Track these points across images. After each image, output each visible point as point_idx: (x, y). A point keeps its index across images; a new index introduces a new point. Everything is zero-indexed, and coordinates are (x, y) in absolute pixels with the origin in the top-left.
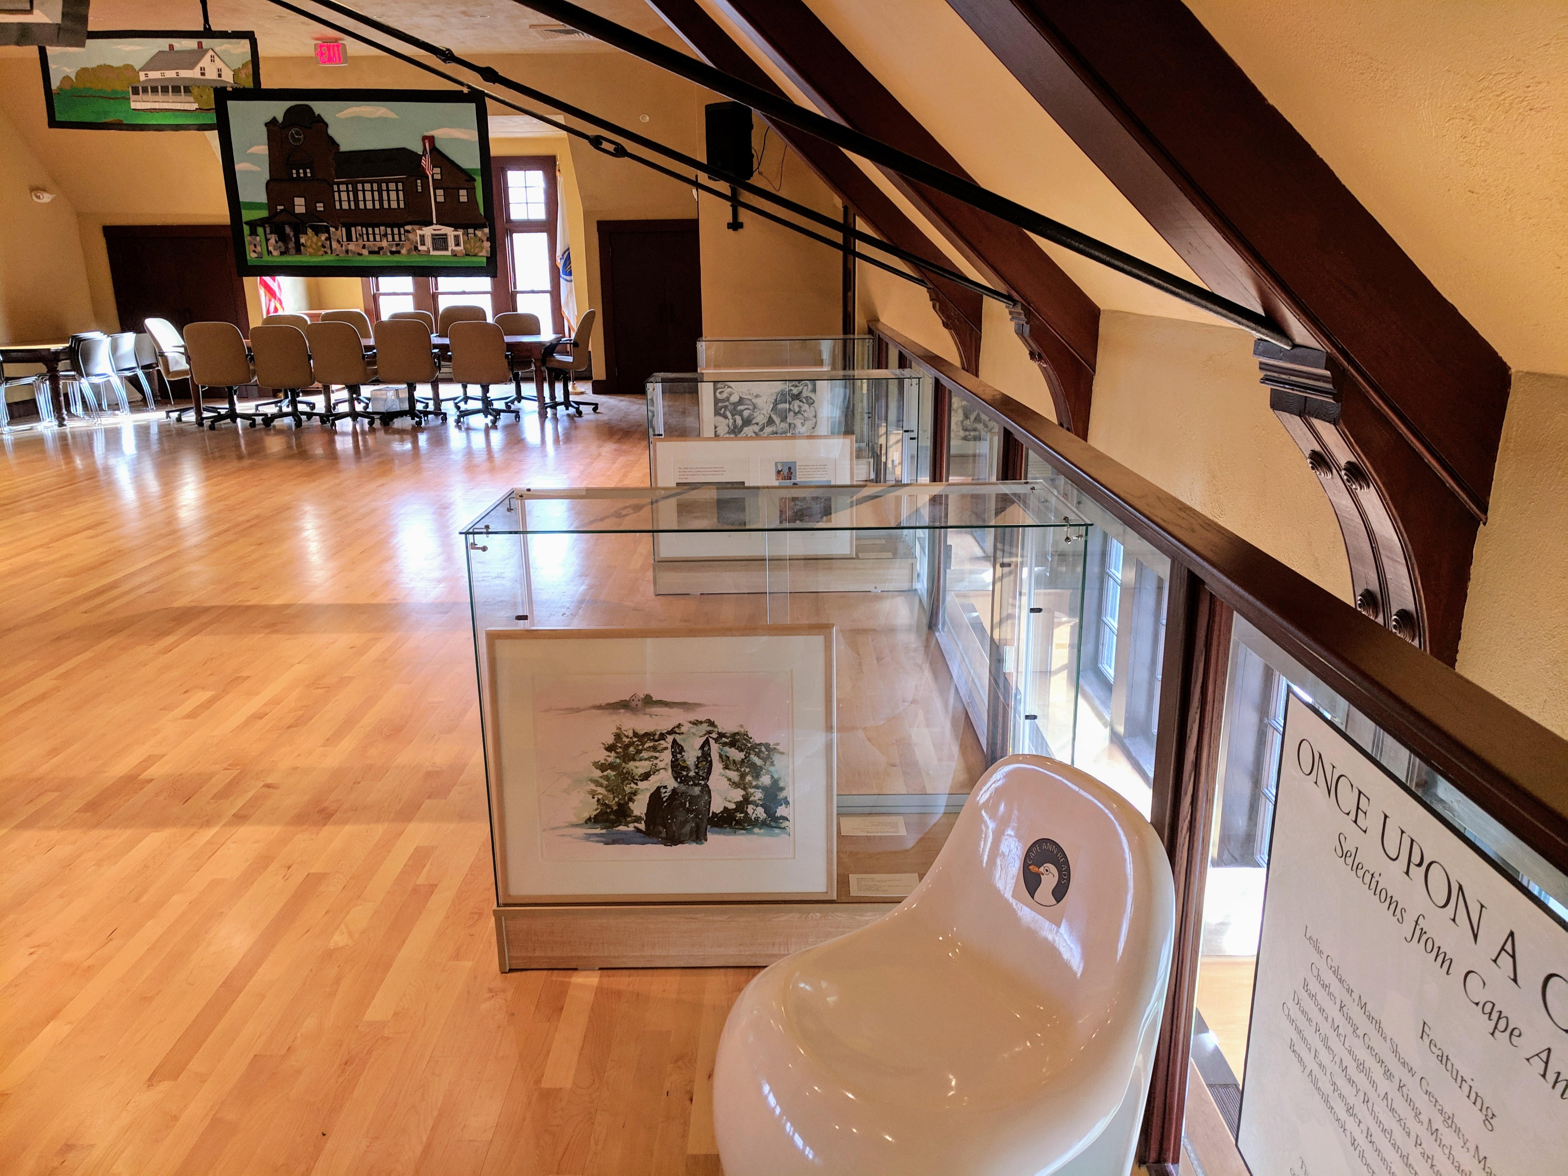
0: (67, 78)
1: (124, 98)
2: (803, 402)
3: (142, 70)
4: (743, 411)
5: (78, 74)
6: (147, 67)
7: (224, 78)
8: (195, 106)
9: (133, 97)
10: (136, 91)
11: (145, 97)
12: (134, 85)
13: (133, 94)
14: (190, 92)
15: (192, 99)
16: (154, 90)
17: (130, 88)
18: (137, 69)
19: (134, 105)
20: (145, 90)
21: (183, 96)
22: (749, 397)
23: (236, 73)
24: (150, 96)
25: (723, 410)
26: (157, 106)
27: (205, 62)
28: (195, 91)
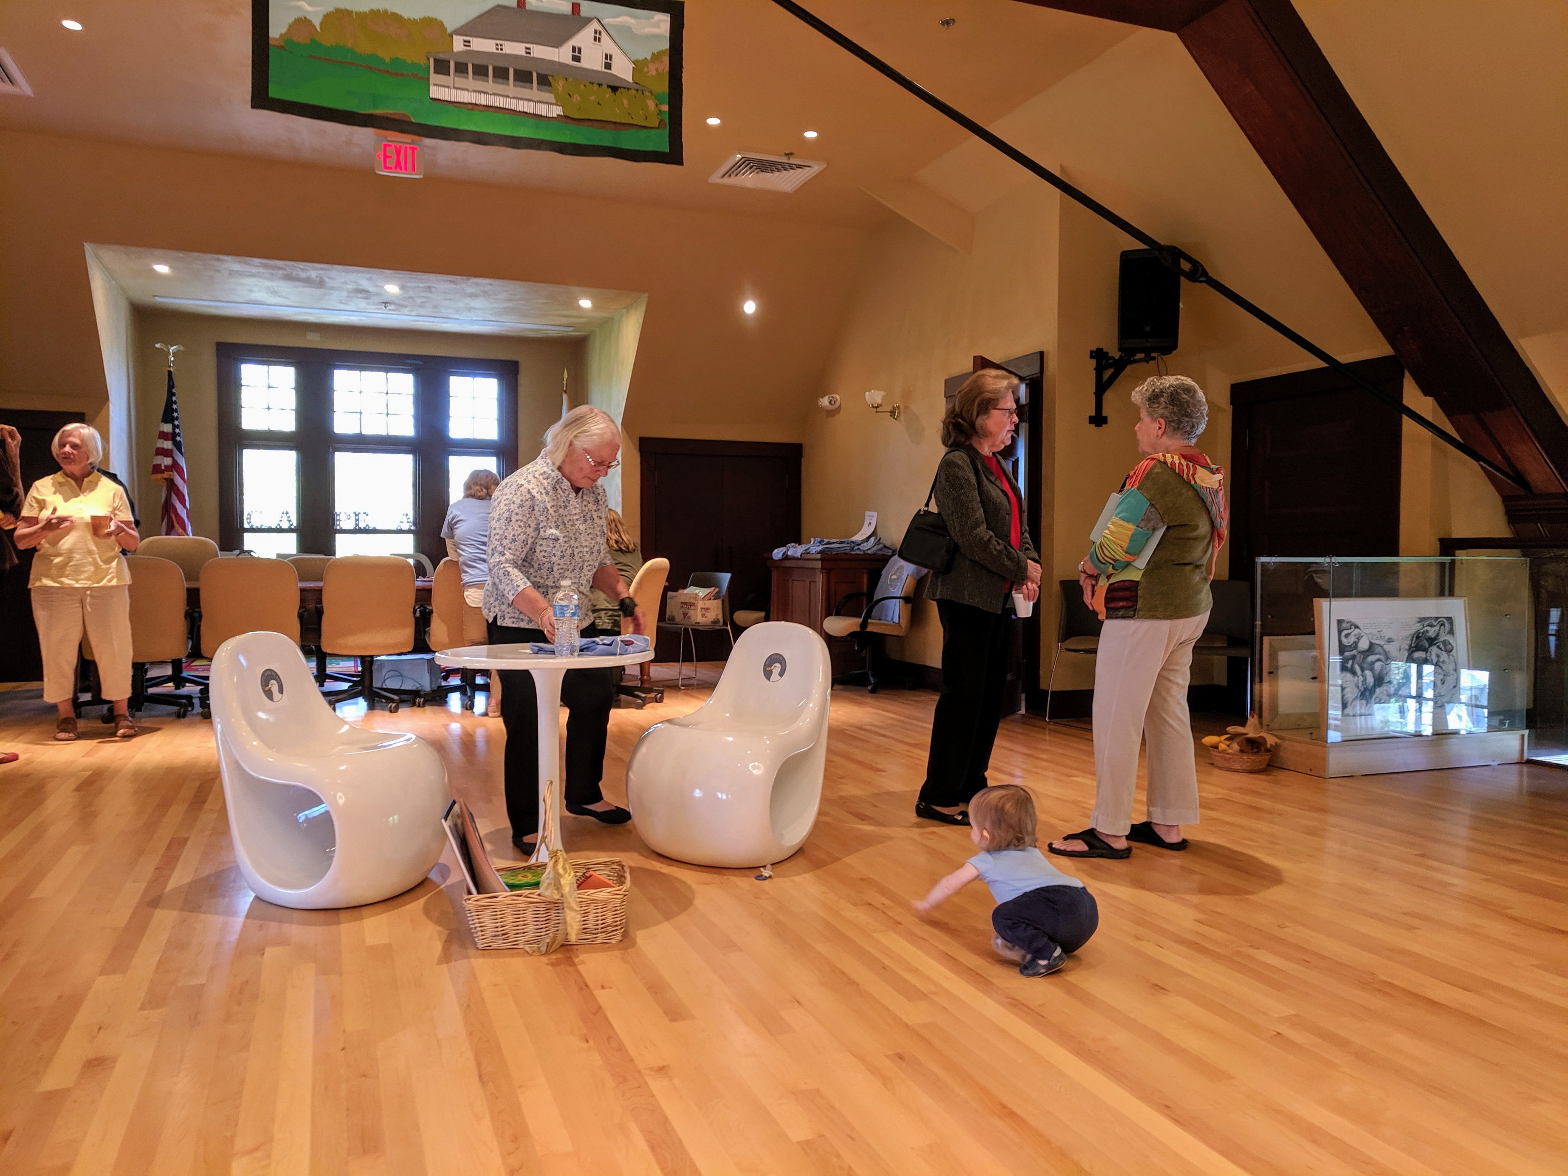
0: (302, 23)
1: (416, 76)
2: (1441, 649)
3: (459, 32)
4: (1373, 663)
5: (328, 18)
6: (471, 29)
7: (615, 71)
8: (555, 111)
9: (434, 78)
10: (442, 67)
11: (460, 81)
12: (442, 56)
13: (436, 72)
14: (549, 84)
15: (550, 97)
16: (480, 71)
17: (432, 61)
18: (449, 30)
19: (435, 92)
20: (461, 69)
21: (534, 91)
22: (1382, 643)
23: (639, 67)
24: (470, 81)
25: (1350, 662)
26: (482, 100)
27: (583, 38)
28: (560, 85)
